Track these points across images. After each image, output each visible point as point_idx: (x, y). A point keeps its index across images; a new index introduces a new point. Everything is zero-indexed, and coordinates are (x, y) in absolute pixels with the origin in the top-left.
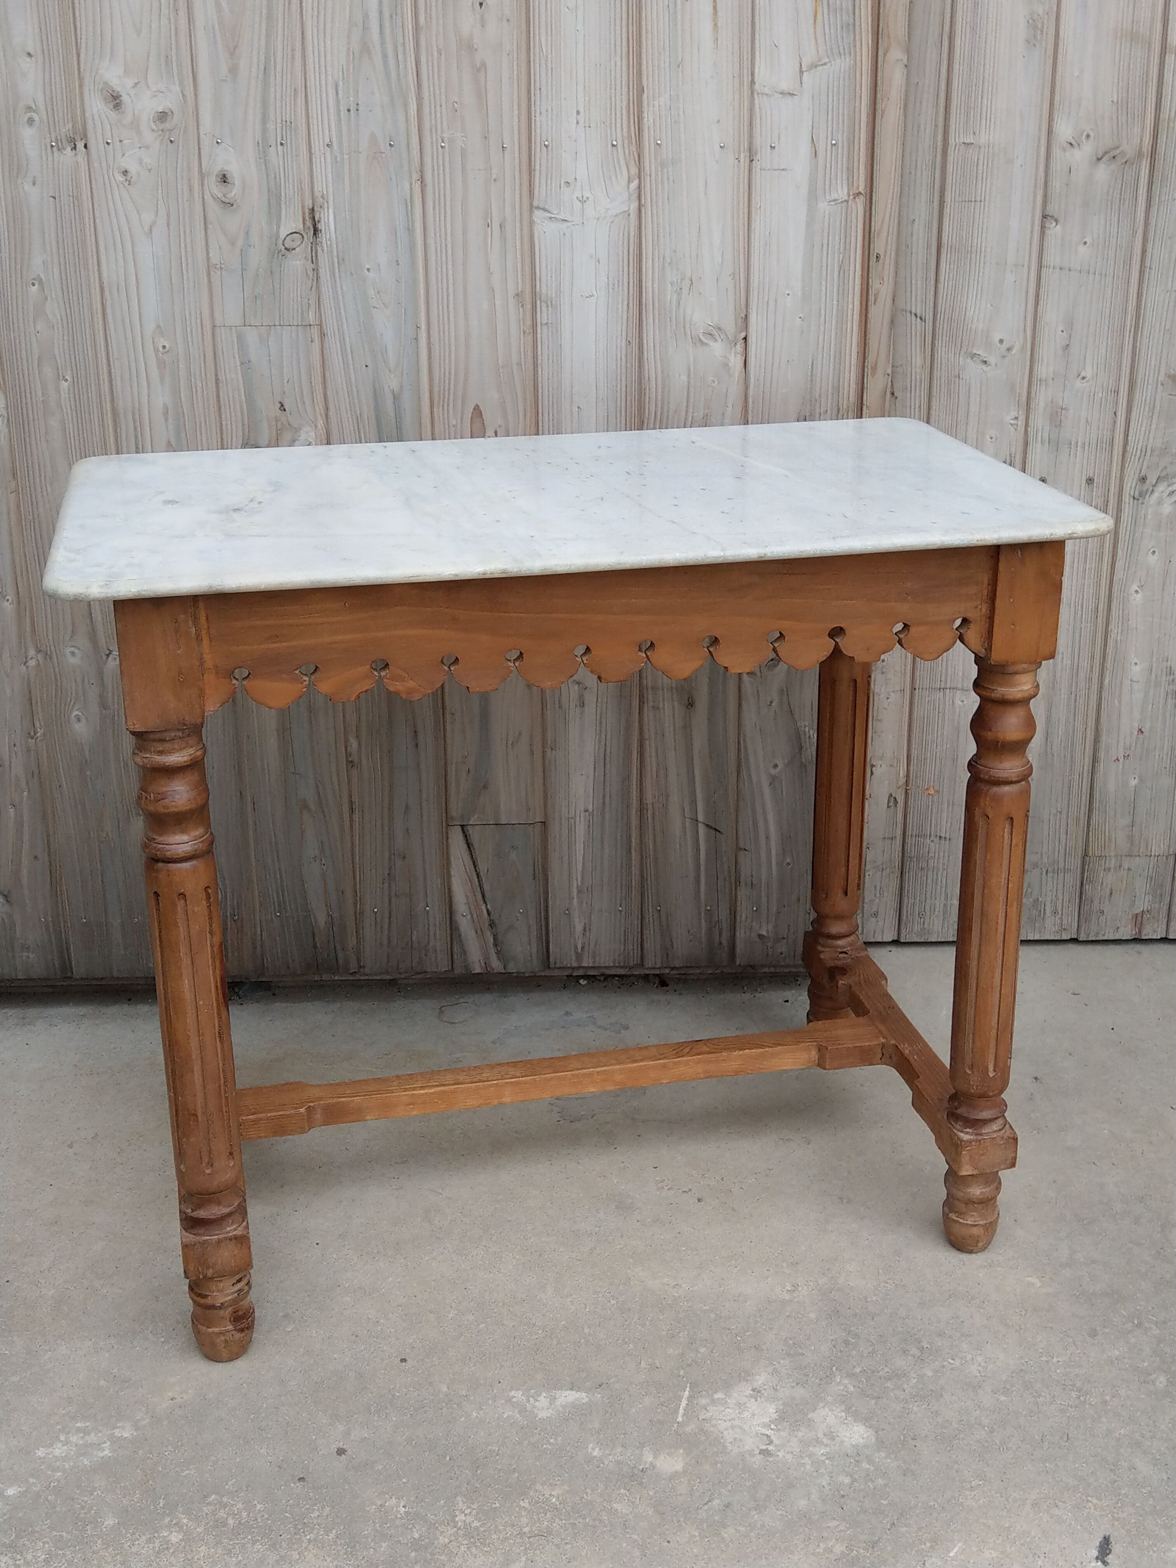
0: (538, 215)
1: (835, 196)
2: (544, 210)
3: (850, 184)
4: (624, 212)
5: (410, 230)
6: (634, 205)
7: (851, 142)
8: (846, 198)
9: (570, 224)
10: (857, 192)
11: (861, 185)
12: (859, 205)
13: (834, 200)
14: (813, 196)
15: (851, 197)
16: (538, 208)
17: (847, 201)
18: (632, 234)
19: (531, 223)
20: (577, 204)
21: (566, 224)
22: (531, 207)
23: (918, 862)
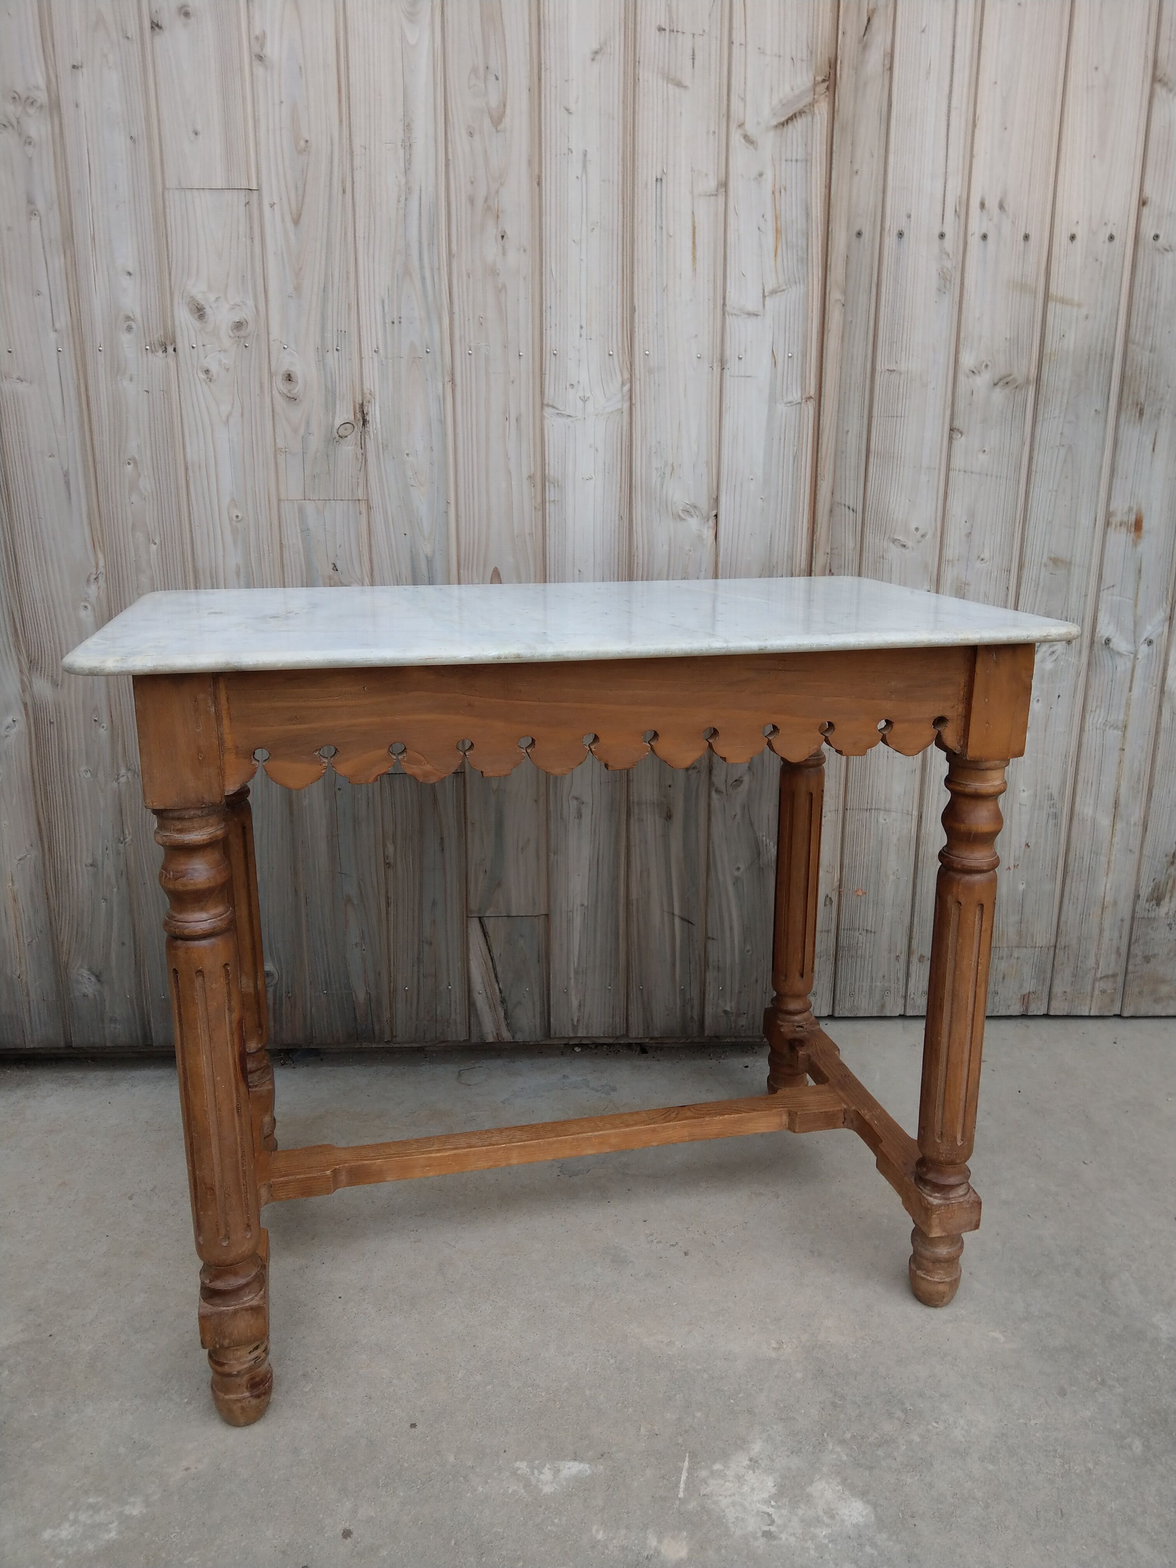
0: (548, 411)
1: (790, 398)
2: (553, 407)
3: (803, 389)
4: (619, 409)
5: (442, 422)
6: (626, 405)
7: (804, 355)
8: (800, 401)
9: (573, 419)
10: (808, 396)
11: (812, 391)
12: (811, 407)
13: (790, 402)
14: (773, 399)
15: (804, 401)
16: (548, 405)
17: (800, 403)
18: (625, 428)
19: (542, 418)
20: (580, 403)
21: (570, 419)
22: (542, 404)
23: (849, 951)
